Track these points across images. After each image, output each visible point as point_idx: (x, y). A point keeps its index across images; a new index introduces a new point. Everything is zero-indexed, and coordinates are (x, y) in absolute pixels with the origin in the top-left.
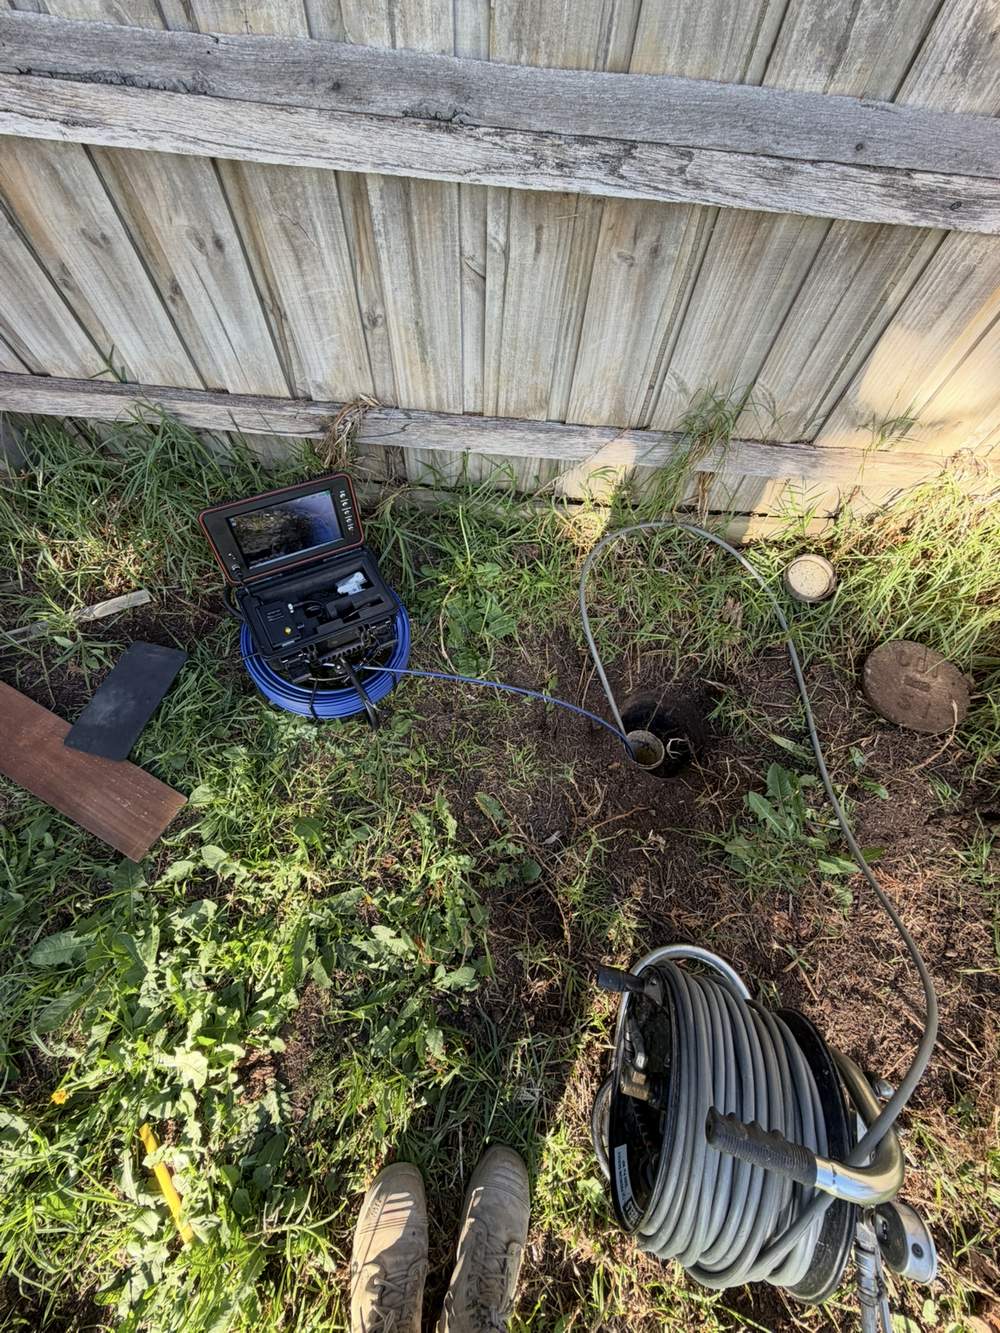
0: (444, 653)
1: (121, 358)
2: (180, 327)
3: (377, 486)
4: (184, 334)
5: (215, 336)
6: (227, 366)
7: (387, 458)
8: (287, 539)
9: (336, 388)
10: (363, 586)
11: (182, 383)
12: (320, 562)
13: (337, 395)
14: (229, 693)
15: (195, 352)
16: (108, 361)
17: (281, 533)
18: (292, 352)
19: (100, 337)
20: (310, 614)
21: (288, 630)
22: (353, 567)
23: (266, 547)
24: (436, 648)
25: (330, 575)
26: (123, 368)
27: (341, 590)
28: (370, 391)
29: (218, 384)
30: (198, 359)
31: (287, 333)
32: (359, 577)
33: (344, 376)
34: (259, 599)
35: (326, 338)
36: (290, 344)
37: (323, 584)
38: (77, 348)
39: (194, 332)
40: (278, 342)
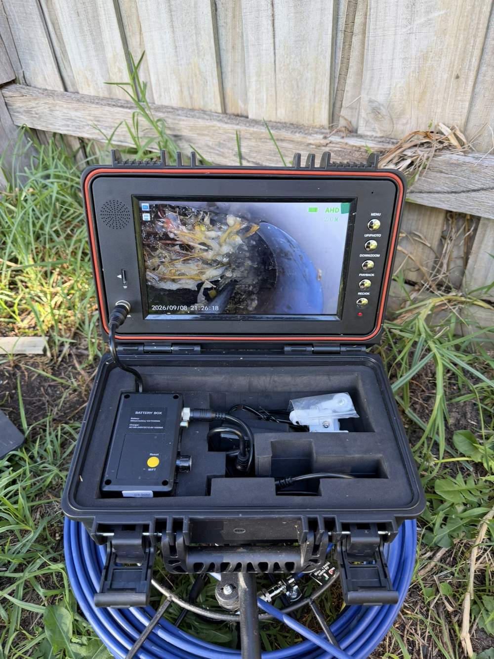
0: (465, 636)
1: (147, 69)
2: (221, 22)
3: (408, 287)
4: (222, 31)
5: (258, 27)
6: (258, 75)
7: (441, 245)
8: (234, 282)
9: (402, 113)
10: (344, 423)
11: (199, 103)
12: (278, 348)
13: (399, 127)
14: (32, 536)
15: (227, 58)
16: (133, 70)
17: (228, 265)
18: (355, 54)
19: (133, 42)
20: (216, 444)
21: (153, 462)
22: (337, 380)
23: (191, 285)
24: (448, 615)
25: (288, 379)
26: (145, 85)
27: (297, 416)
28: (459, 121)
29: (240, 108)
30: (228, 69)
31: (359, 20)
32: (342, 405)
33: (424, 93)
34: (138, 378)
35: (420, 20)
36: (356, 40)
37: (265, 393)
38: (109, 55)
39: (234, 27)
40: (341, 36)
